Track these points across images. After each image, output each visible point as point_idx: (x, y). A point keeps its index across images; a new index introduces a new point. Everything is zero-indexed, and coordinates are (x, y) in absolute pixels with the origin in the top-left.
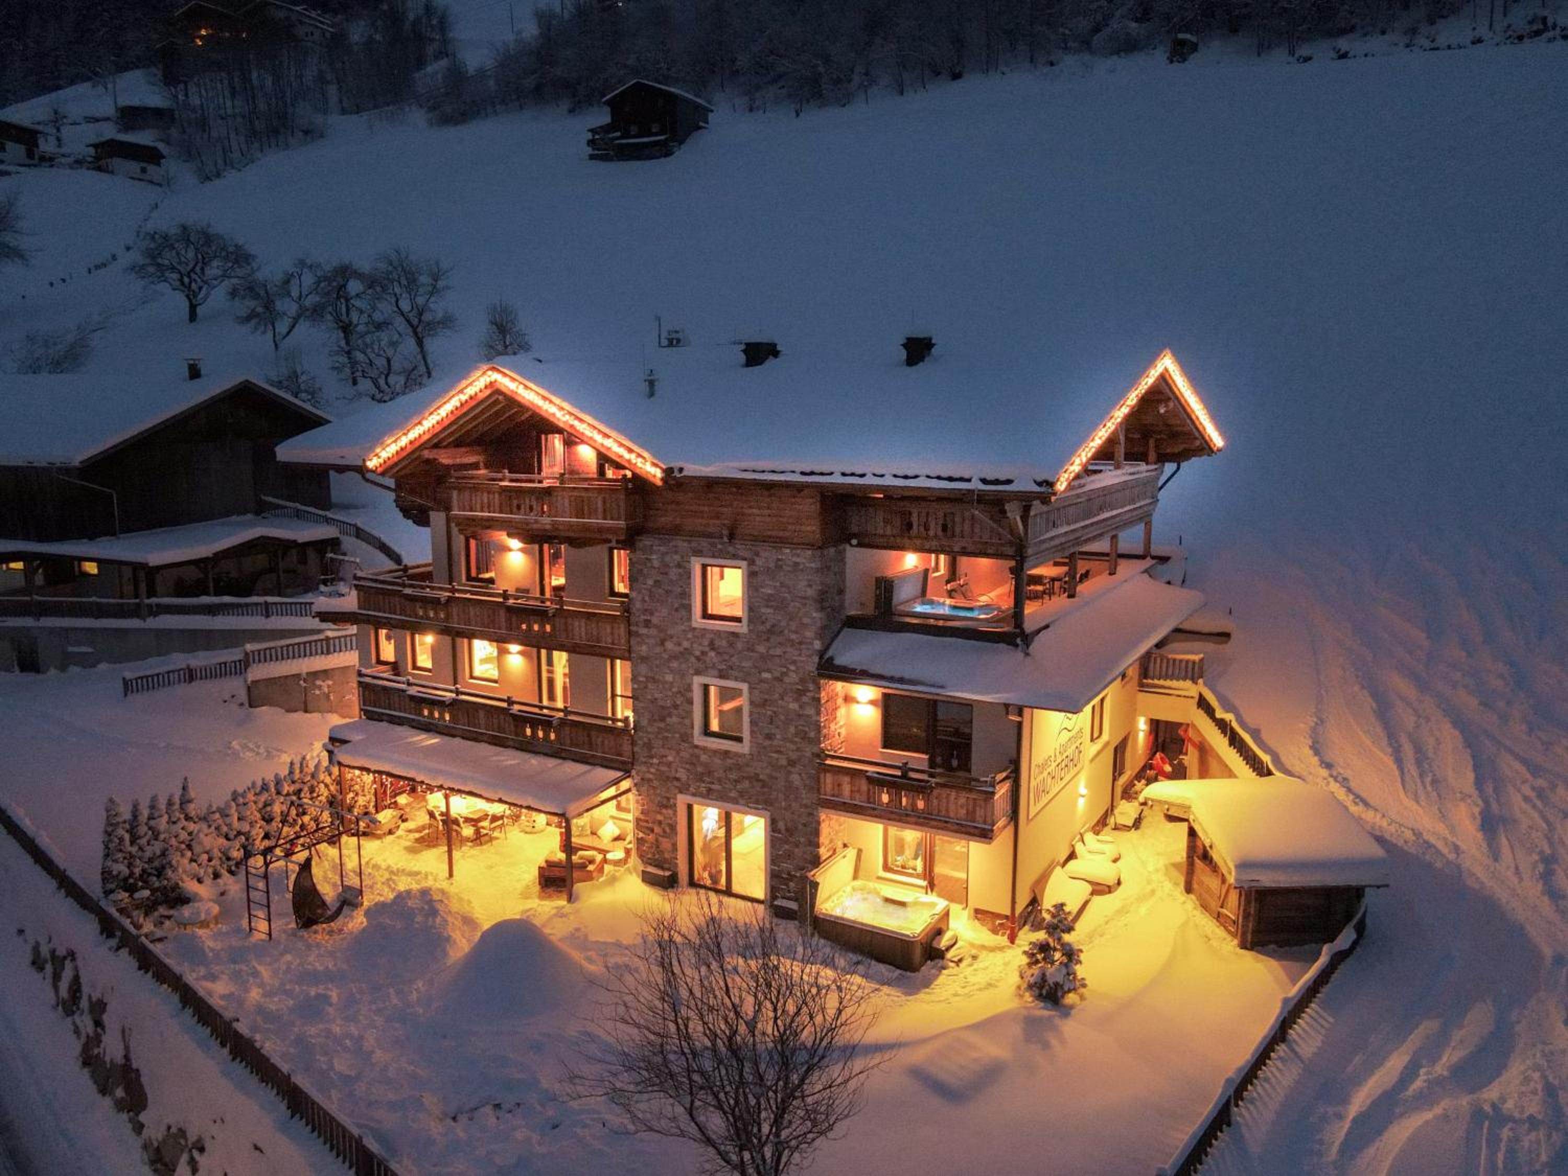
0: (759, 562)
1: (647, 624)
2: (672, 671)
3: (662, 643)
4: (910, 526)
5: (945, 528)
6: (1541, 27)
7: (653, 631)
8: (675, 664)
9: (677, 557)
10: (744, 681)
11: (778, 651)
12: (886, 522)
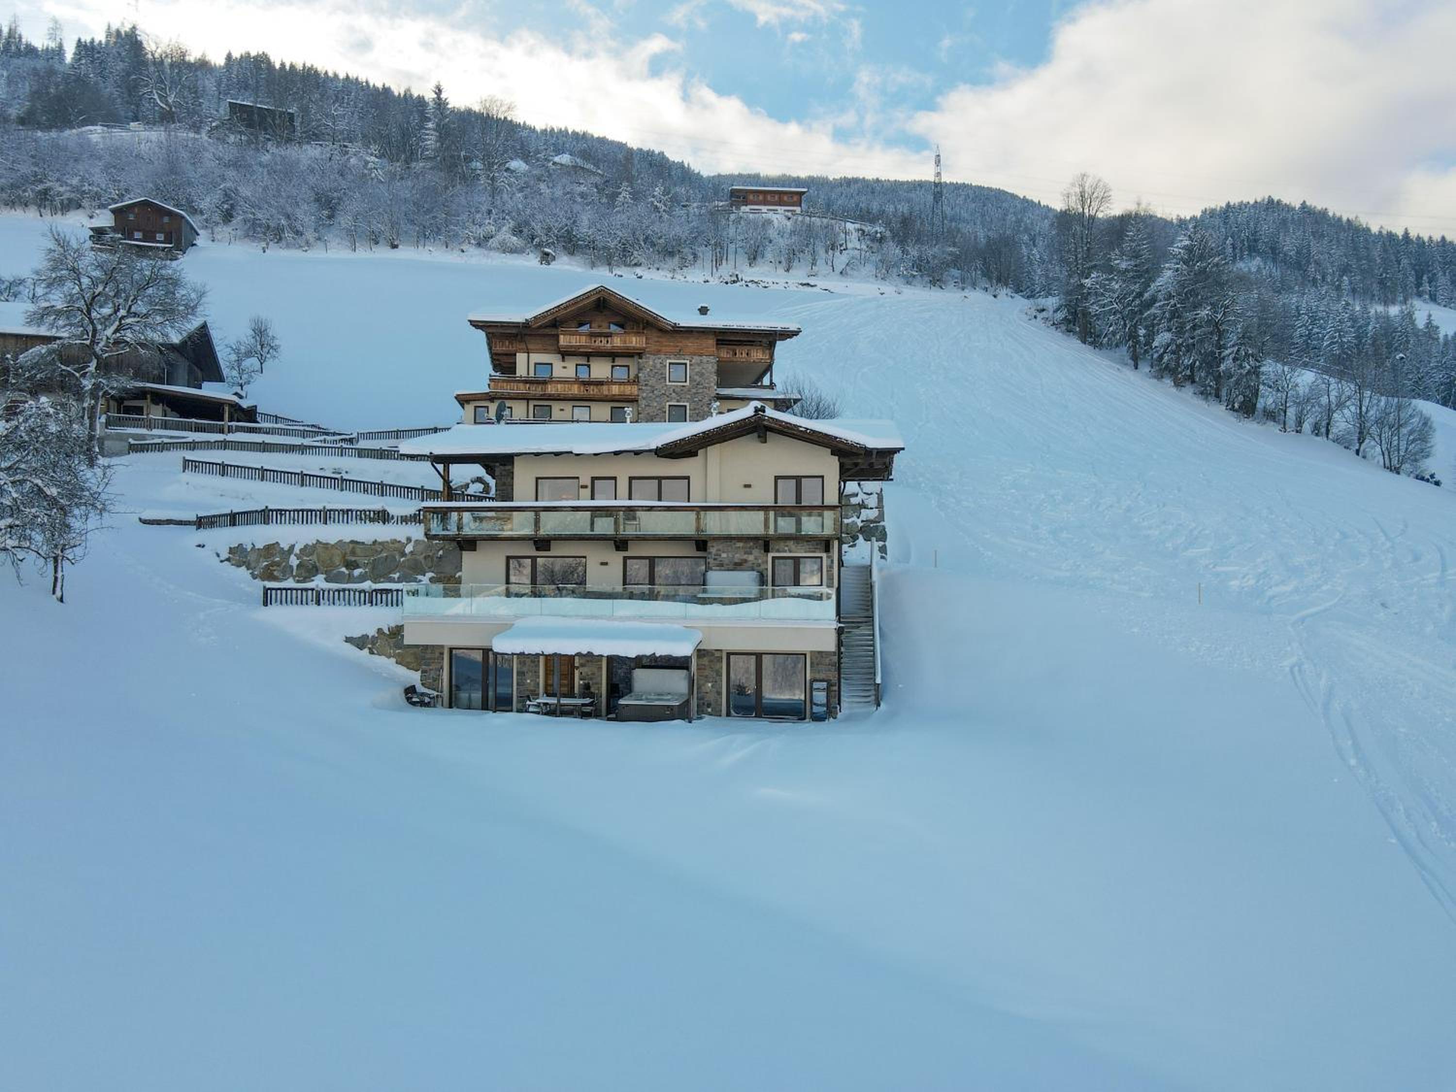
0: (693, 361)
1: (646, 385)
2: (657, 402)
3: (653, 392)
4: (736, 354)
5: (747, 354)
6: (736, 279)
7: (649, 388)
8: (658, 399)
9: (660, 361)
10: (687, 402)
11: (701, 391)
12: (727, 352)
